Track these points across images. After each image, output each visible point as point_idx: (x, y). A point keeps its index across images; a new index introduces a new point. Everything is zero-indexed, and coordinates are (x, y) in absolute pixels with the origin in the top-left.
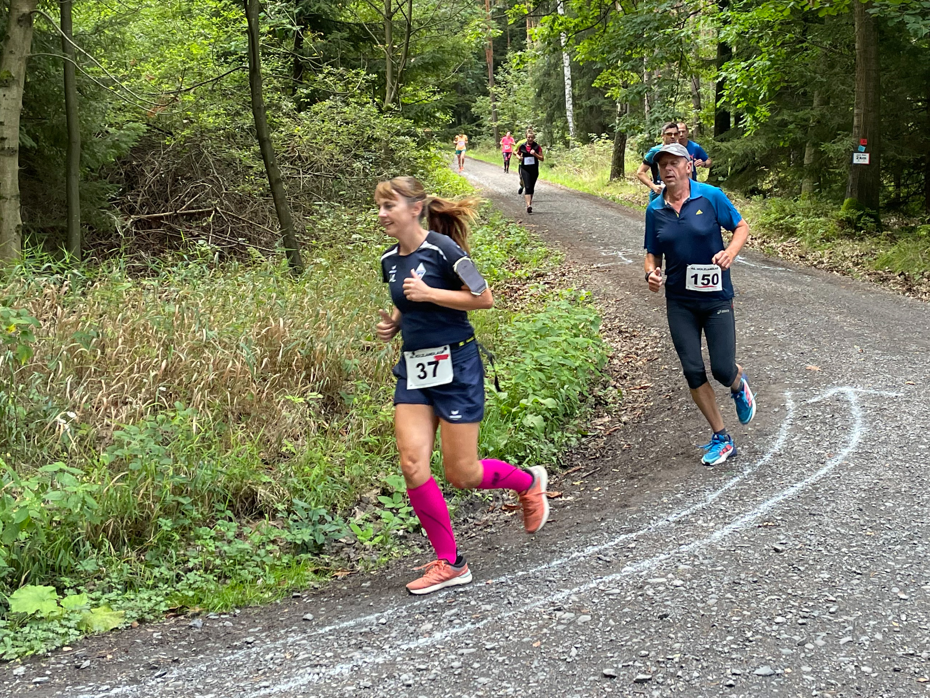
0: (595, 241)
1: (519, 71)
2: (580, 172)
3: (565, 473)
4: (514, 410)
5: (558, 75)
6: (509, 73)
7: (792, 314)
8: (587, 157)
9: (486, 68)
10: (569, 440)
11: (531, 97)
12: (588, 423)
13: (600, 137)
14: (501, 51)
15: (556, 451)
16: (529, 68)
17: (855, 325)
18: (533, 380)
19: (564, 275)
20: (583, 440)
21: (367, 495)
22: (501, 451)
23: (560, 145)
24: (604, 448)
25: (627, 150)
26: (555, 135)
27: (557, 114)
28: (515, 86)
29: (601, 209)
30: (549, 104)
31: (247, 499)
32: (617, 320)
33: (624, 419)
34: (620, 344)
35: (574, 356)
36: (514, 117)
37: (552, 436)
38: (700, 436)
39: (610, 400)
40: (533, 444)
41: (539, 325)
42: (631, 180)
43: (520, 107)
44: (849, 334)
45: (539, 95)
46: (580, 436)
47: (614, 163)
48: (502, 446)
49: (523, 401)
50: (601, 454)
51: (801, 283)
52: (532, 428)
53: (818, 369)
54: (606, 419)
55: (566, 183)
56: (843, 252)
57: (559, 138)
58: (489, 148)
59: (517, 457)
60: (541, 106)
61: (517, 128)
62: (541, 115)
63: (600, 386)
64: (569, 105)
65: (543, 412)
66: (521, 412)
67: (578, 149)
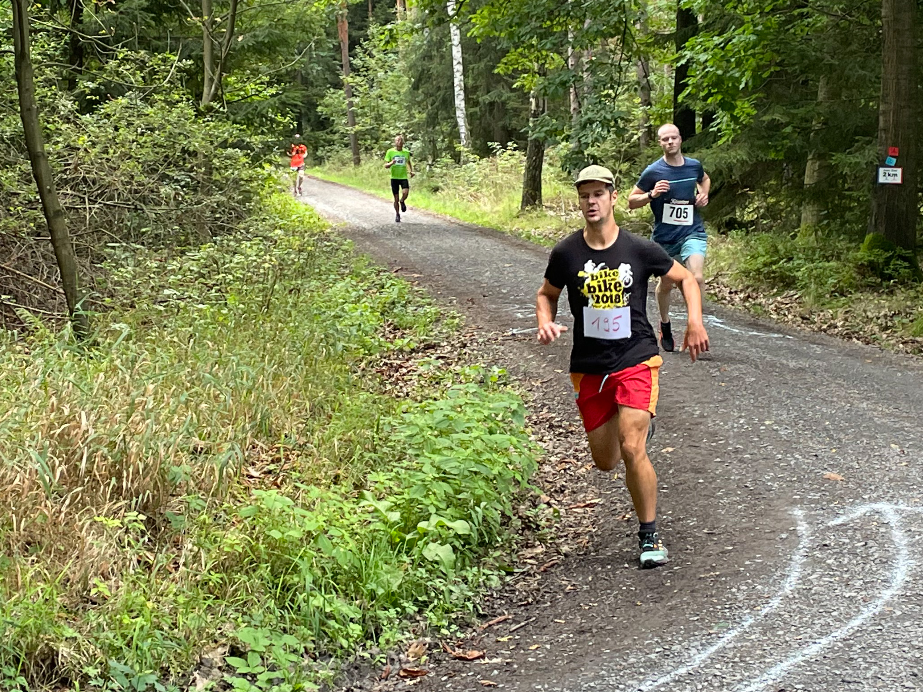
0: (505, 297)
1: (386, 53)
2: (477, 198)
3: (486, 625)
4: (408, 537)
5: (442, 57)
6: (371, 56)
7: (798, 400)
8: (486, 176)
9: (338, 49)
10: (488, 579)
11: (403, 91)
12: (514, 556)
13: (505, 147)
14: (358, 24)
15: (471, 594)
16: (401, 48)
17: (891, 415)
18: (434, 494)
19: (465, 346)
20: (508, 579)
21: (211, 655)
22: (393, 594)
23: (447, 159)
24: (538, 590)
25: (545, 166)
26: (439, 145)
27: (442, 114)
28: (381, 74)
29: (511, 251)
30: (430, 101)
31: (43, 661)
32: (545, 410)
33: (565, 549)
34: (551, 444)
35: (489, 460)
36: (379, 119)
37: (464, 573)
38: (674, 573)
39: (543, 523)
40: (439, 585)
41: (439, 416)
42: (551, 208)
43: (387, 106)
44: (884, 428)
45: (416, 87)
46: (503, 573)
47: (527, 185)
48: (395, 588)
49: (422, 525)
50: (535, 599)
51: (807, 356)
52: (437, 563)
53: (840, 478)
54: (539, 550)
55: (458, 214)
56: (865, 311)
57: (445, 149)
58: (344, 164)
59: (416, 602)
60: (419, 104)
61: (384, 135)
62: (417, 116)
63: (528, 503)
64: (460, 102)
65: (450, 540)
66: (420, 539)
67: (474, 165)
